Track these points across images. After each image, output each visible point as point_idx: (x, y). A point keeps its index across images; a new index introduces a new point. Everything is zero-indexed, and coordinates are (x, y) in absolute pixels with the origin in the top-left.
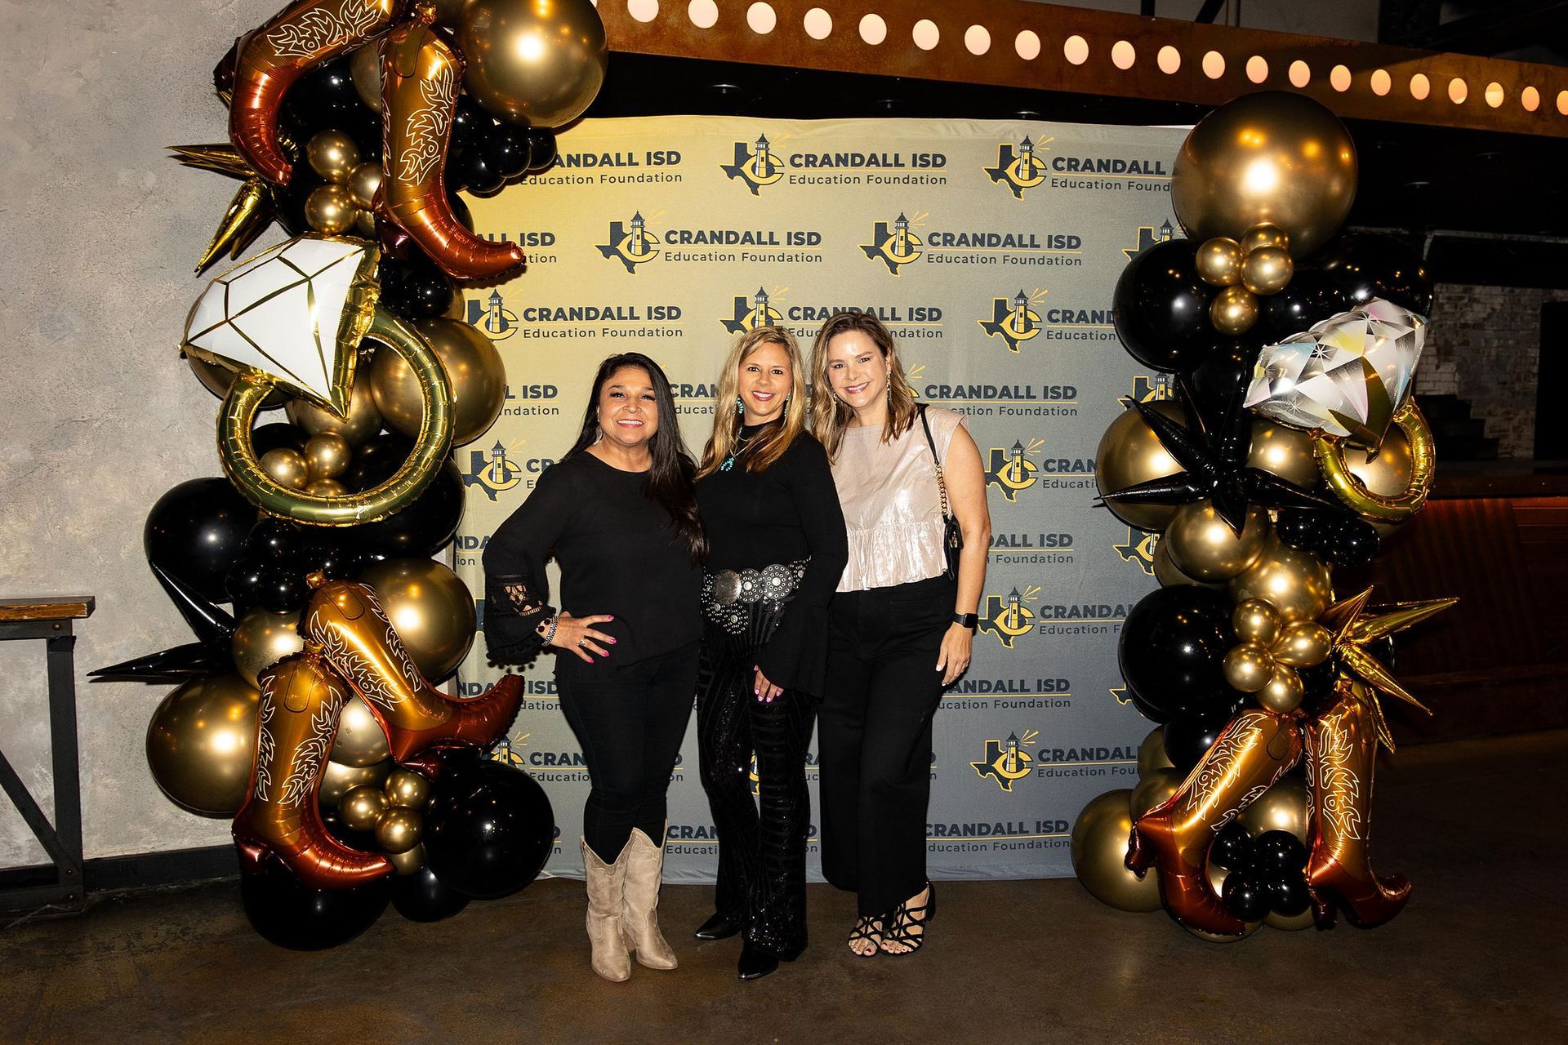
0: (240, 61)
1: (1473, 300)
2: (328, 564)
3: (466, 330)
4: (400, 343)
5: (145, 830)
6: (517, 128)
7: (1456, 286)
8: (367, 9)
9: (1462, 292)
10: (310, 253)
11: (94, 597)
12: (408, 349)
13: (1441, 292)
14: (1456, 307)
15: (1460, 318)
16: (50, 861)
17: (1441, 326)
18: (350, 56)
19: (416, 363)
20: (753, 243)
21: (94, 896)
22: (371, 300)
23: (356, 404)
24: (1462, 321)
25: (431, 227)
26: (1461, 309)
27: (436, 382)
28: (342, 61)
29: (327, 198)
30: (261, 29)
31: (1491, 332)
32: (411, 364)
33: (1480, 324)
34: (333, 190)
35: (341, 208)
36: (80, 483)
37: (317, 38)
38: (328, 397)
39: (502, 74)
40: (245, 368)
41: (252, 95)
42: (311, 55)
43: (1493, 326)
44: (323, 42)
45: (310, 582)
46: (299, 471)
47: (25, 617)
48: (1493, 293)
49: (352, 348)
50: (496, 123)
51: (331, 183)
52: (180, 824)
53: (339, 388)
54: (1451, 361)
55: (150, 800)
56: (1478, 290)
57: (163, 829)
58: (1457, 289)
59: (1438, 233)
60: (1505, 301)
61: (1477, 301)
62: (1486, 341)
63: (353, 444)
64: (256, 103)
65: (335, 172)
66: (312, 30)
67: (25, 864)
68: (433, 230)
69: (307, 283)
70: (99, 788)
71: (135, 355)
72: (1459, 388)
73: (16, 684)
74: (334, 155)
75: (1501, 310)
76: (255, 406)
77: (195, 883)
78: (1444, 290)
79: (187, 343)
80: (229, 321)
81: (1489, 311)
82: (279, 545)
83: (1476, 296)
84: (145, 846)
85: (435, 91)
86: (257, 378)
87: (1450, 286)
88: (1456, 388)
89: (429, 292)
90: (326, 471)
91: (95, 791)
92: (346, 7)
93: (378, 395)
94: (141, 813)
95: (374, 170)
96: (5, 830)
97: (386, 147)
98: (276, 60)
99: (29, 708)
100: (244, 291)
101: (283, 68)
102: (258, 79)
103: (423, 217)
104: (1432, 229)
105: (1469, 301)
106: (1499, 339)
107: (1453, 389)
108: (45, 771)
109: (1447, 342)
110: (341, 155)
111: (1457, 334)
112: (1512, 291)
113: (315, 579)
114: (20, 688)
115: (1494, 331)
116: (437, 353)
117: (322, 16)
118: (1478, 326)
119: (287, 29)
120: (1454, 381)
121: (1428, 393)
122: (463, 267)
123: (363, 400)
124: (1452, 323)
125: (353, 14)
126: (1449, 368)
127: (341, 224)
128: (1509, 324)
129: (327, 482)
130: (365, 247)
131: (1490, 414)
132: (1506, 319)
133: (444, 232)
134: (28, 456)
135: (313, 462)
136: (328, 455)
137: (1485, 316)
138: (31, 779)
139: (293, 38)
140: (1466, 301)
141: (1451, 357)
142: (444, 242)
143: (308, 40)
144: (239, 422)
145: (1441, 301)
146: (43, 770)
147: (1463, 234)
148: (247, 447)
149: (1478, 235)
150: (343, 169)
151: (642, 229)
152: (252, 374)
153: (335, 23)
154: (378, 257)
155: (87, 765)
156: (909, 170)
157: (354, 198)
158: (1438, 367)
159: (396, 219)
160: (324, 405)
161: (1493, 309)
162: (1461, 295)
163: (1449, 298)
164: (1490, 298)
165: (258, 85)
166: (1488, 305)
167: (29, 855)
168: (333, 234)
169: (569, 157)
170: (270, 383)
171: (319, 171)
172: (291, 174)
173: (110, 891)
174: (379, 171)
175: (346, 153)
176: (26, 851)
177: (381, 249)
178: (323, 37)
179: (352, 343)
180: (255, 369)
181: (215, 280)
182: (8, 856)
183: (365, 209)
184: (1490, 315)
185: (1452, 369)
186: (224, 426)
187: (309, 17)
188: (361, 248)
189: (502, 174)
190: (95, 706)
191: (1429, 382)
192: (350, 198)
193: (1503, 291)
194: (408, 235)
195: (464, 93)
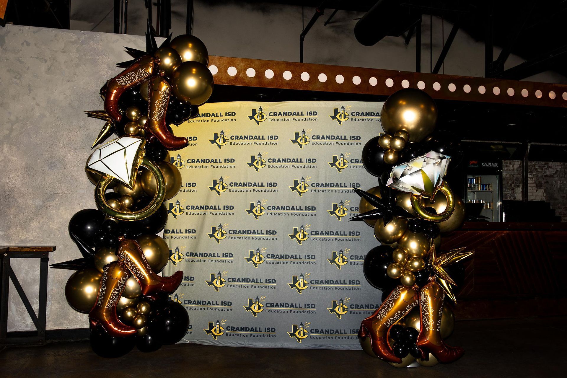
0: (108, 86)
1: (549, 167)
2: (125, 235)
3: (170, 165)
4: (151, 167)
5: (66, 322)
6: (187, 105)
7: (542, 162)
8: (145, 72)
9: (544, 164)
10: (125, 141)
11: (56, 247)
12: (153, 169)
13: (536, 164)
14: (542, 170)
15: (543, 174)
16: (36, 330)
17: (537, 176)
18: (139, 85)
19: (155, 174)
20: (257, 139)
21: (48, 342)
22: (143, 155)
23: (136, 187)
24: (545, 174)
25: (161, 133)
26: (544, 170)
27: (161, 180)
28: (137, 87)
29: (131, 126)
30: (115, 78)
31: (557, 178)
32: (154, 174)
33: (552, 176)
34: (133, 123)
35: (135, 128)
36: (55, 212)
37: (131, 80)
38: (128, 183)
39: (183, 90)
40: (104, 174)
41: (111, 96)
42: (128, 85)
43: (557, 176)
44: (132, 81)
45: (120, 239)
46: (118, 206)
47: (35, 251)
48: (557, 165)
49: (136, 169)
50: (181, 104)
51: (133, 121)
52: (77, 320)
53: (132, 181)
54: (542, 189)
55: (68, 312)
56: (550, 163)
57: (71, 321)
58: (542, 163)
59: (533, 144)
60: (561, 167)
61: (551, 168)
62: (555, 182)
63: (134, 198)
64: (112, 99)
65: (133, 118)
66: (129, 78)
67: (29, 330)
68: (161, 134)
69: (124, 149)
70: (53, 307)
71: (74, 174)
72: (546, 199)
73: (31, 273)
74: (134, 113)
75: (560, 171)
76: (106, 186)
77: (79, 340)
78: (537, 164)
79: (87, 167)
80: (101, 160)
81: (555, 171)
82: (111, 228)
83: (550, 166)
84: (65, 327)
85: (164, 94)
86: (107, 178)
87: (539, 162)
88: (544, 198)
89: (159, 154)
90: (126, 206)
91: (52, 308)
92: (139, 72)
93: (143, 184)
94: (65, 316)
95: (145, 117)
96: (24, 319)
97: (149, 110)
98: (118, 86)
99: (34, 280)
100: (106, 151)
101: (120, 88)
102: (113, 92)
103: (158, 130)
104: (530, 142)
105: (547, 167)
106: (560, 181)
107: (544, 199)
108: (37, 301)
109: (539, 182)
110: (135, 113)
111: (543, 179)
112: (564, 164)
113: (121, 239)
114: (32, 274)
115: (558, 178)
116: (161, 171)
117: (132, 74)
118: (551, 176)
119: (122, 78)
120: (543, 196)
121: (534, 200)
122: (170, 145)
123: (138, 185)
124: (541, 175)
125: (141, 73)
126: (541, 192)
127: (135, 133)
128: (564, 175)
129: (126, 209)
130: (142, 139)
131: (559, 208)
132: (562, 174)
133: (165, 135)
134: (41, 203)
135: (123, 203)
136: (127, 202)
137: (554, 173)
138: (33, 303)
139: (124, 80)
140: (546, 167)
141: (542, 188)
142: (164, 137)
143: (128, 81)
144: (101, 189)
145: (536, 167)
146: (37, 300)
147: (543, 144)
148: (103, 197)
149: (549, 144)
150: (136, 117)
151: (223, 135)
152: (106, 176)
153: (136, 76)
154: (145, 142)
155: (50, 299)
156: (306, 117)
157: (139, 125)
158: (537, 191)
159: (151, 131)
160: (127, 186)
161: (557, 170)
162: (544, 165)
163: (539, 167)
164: (555, 167)
165: (113, 93)
166: (555, 169)
167: (31, 327)
168: (132, 136)
169: (202, 114)
170: (111, 179)
171: (129, 118)
172: (121, 118)
173: (53, 341)
174: (146, 118)
175: (137, 113)
176: (30, 326)
177: (146, 140)
178: (132, 80)
179: (136, 167)
180: (107, 174)
181: (97, 148)
182: (24, 327)
183: (142, 128)
184: (556, 173)
185: (542, 192)
186: (97, 191)
187: (129, 75)
188: (140, 139)
189: (183, 118)
190: (54, 281)
191: (534, 196)
192: (138, 125)
193: (560, 164)
194: (155, 136)
195: (172, 96)
